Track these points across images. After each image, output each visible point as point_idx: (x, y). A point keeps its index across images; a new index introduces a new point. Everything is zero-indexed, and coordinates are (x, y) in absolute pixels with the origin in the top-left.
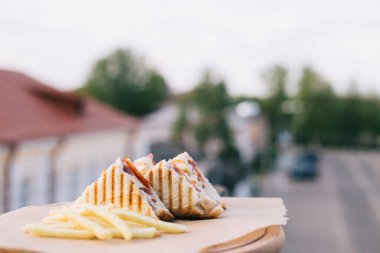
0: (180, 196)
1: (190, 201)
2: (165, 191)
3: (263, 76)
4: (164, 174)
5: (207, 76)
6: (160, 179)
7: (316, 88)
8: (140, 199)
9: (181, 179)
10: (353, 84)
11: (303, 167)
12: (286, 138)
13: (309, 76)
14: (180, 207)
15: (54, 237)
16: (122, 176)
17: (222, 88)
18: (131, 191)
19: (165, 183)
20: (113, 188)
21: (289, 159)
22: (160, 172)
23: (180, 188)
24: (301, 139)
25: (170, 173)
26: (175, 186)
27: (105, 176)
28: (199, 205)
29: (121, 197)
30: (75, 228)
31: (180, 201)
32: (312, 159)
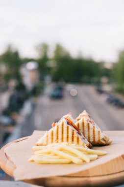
0: (94, 135)
1: (99, 137)
2: (86, 132)
3: (37, 48)
4: (86, 125)
5: (9, 47)
6: (83, 127)
7: (63, 54)
8: (78, 138)
9: (94, 127)
10: (80, 52)
11: (56, 93)
12: (48, 79)
13: (59, 48)
14: (94, 140)
15: (49, 164)
16: (68, 127)
17: (16, 54)
18: (73, 134)
19: (86, 129)
20: (62, 133)
21: (49, 89)
22: (83, 123)
23: (94, 131)
24: (56, 79)
25: (88, 124)
26: (91, 131)
27: (58, 127)
28: (103, 139)
29: (68, 137)
30: (60, 159)
31: (94, 137)
32: (60, 89)
